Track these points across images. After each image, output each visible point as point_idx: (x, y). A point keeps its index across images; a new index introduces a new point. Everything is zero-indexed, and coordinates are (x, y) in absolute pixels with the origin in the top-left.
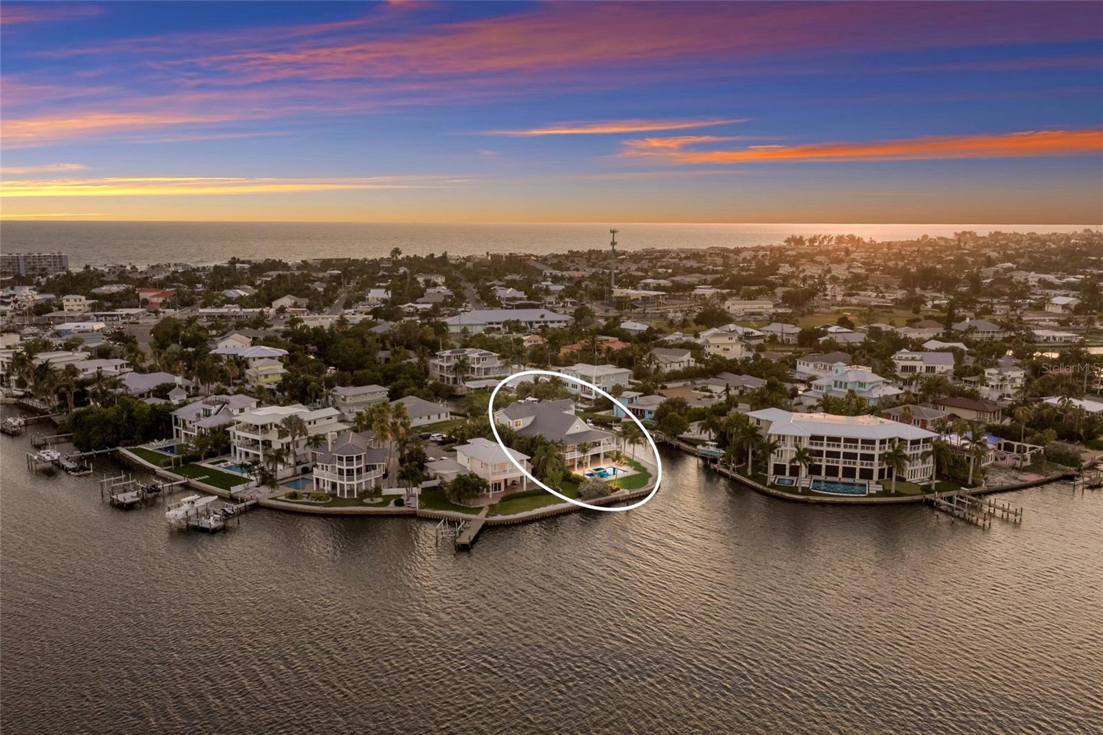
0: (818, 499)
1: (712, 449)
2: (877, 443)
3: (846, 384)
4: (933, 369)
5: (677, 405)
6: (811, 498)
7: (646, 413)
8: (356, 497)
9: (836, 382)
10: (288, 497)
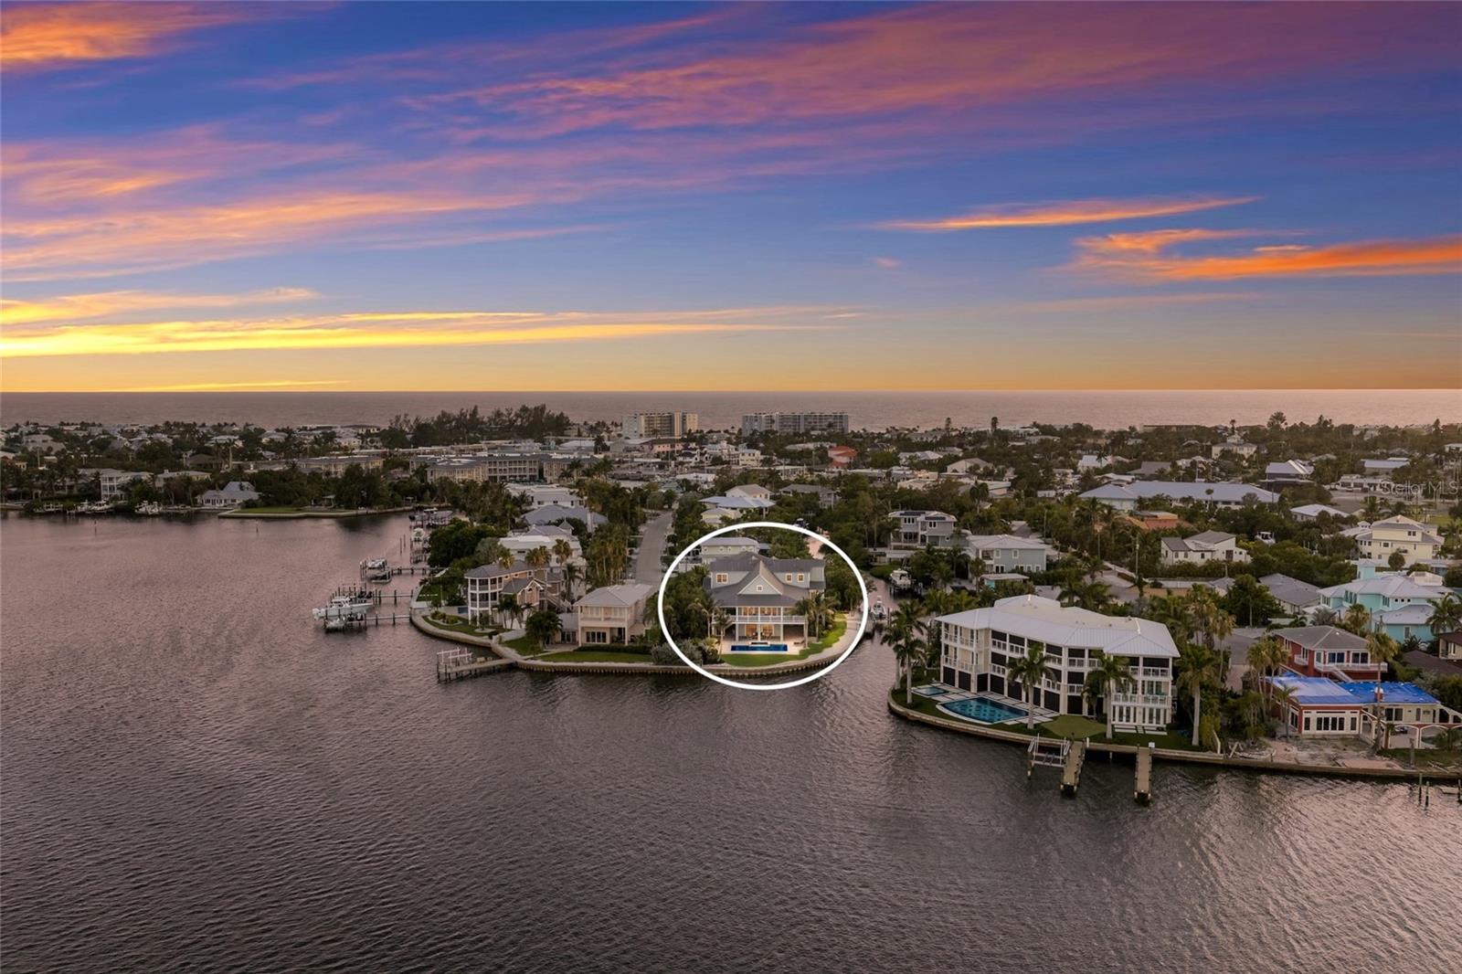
0: (918, 715)
2: (1065, 653)
6: (912, 713)
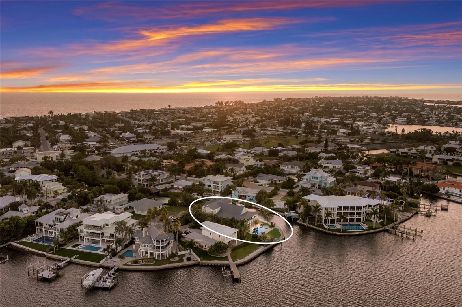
0: (350, 234)
1: (292, 214)
2: (362, 208)
3: (317, 178)
4: (335, 167)
5: (264, 193)
6: (348, 234)
7: (247, 197)
8: (165, 258)
9: (313, 177)
10: (134, 263)
